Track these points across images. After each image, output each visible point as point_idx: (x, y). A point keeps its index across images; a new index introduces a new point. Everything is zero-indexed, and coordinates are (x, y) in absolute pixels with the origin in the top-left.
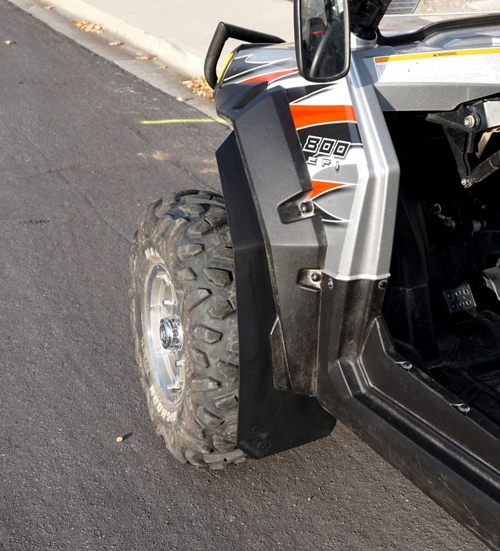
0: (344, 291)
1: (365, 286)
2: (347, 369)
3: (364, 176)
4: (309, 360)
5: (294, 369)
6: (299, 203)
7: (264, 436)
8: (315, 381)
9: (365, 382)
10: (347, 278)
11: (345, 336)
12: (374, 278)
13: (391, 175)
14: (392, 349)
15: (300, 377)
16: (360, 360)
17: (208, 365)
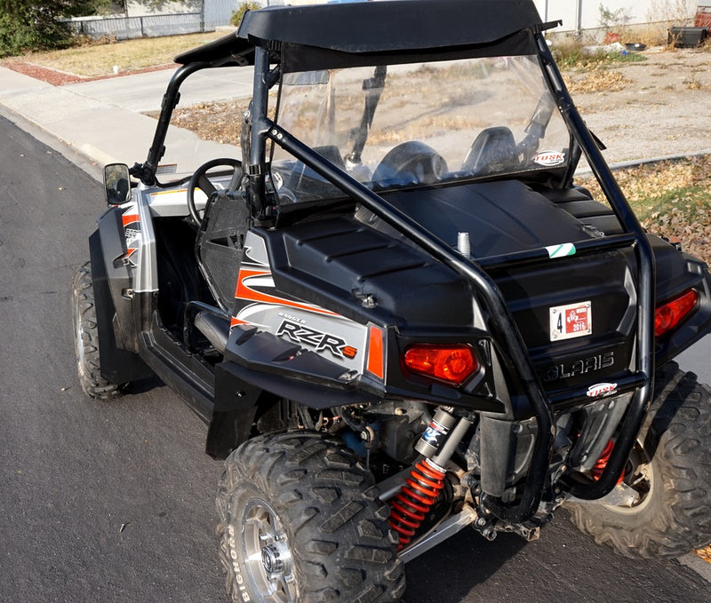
0: (139, 298)
1: (147, 295)
2: (146, 335)
3: (141, 244)
4: (132, 334)
5: (126, 338)
6: (123, 259)
7: (115, 372)
8: (136, 345)
9: (153, 342)
10: (140, 291)
11: (143, 320)
12: (151, 291)
13: (152, 244)
14: (161, 324)
15: (129, 342)
16: (151, 331)
17: (91, 340)
